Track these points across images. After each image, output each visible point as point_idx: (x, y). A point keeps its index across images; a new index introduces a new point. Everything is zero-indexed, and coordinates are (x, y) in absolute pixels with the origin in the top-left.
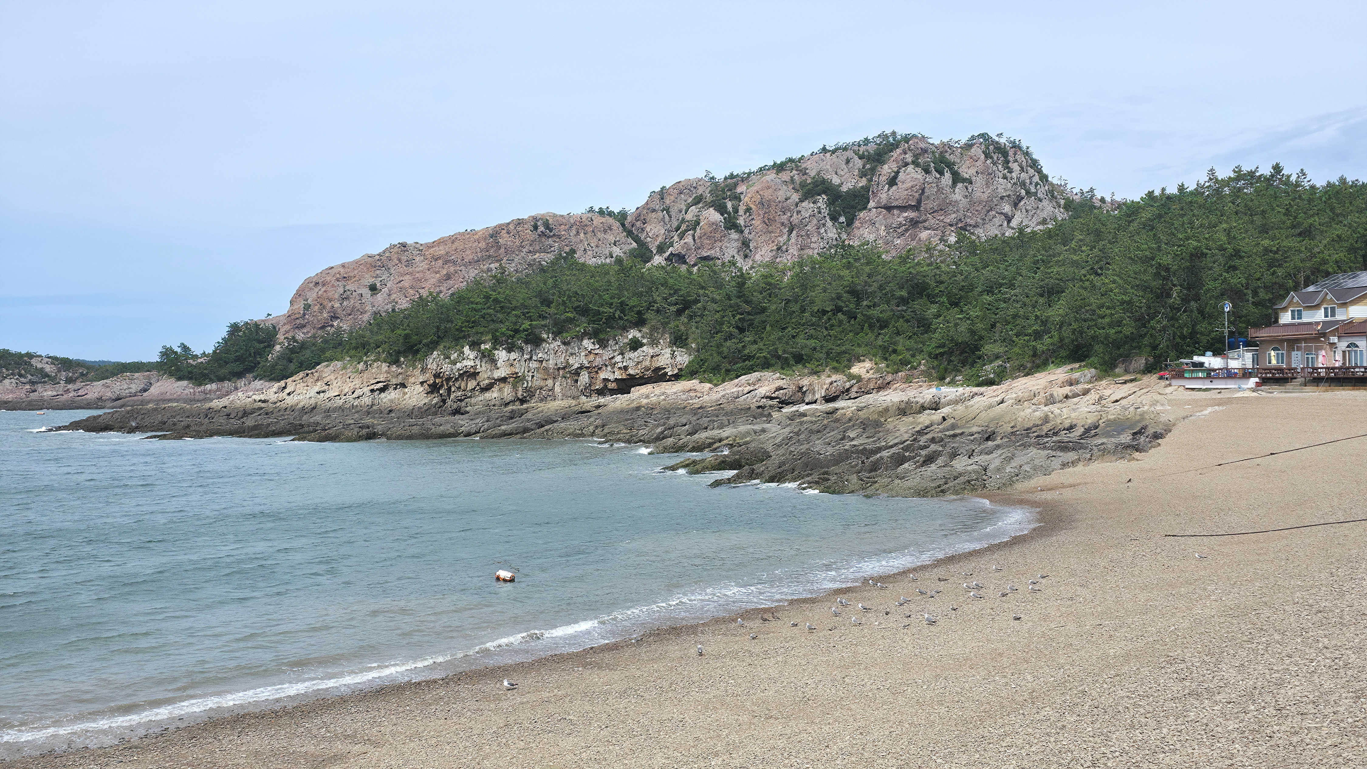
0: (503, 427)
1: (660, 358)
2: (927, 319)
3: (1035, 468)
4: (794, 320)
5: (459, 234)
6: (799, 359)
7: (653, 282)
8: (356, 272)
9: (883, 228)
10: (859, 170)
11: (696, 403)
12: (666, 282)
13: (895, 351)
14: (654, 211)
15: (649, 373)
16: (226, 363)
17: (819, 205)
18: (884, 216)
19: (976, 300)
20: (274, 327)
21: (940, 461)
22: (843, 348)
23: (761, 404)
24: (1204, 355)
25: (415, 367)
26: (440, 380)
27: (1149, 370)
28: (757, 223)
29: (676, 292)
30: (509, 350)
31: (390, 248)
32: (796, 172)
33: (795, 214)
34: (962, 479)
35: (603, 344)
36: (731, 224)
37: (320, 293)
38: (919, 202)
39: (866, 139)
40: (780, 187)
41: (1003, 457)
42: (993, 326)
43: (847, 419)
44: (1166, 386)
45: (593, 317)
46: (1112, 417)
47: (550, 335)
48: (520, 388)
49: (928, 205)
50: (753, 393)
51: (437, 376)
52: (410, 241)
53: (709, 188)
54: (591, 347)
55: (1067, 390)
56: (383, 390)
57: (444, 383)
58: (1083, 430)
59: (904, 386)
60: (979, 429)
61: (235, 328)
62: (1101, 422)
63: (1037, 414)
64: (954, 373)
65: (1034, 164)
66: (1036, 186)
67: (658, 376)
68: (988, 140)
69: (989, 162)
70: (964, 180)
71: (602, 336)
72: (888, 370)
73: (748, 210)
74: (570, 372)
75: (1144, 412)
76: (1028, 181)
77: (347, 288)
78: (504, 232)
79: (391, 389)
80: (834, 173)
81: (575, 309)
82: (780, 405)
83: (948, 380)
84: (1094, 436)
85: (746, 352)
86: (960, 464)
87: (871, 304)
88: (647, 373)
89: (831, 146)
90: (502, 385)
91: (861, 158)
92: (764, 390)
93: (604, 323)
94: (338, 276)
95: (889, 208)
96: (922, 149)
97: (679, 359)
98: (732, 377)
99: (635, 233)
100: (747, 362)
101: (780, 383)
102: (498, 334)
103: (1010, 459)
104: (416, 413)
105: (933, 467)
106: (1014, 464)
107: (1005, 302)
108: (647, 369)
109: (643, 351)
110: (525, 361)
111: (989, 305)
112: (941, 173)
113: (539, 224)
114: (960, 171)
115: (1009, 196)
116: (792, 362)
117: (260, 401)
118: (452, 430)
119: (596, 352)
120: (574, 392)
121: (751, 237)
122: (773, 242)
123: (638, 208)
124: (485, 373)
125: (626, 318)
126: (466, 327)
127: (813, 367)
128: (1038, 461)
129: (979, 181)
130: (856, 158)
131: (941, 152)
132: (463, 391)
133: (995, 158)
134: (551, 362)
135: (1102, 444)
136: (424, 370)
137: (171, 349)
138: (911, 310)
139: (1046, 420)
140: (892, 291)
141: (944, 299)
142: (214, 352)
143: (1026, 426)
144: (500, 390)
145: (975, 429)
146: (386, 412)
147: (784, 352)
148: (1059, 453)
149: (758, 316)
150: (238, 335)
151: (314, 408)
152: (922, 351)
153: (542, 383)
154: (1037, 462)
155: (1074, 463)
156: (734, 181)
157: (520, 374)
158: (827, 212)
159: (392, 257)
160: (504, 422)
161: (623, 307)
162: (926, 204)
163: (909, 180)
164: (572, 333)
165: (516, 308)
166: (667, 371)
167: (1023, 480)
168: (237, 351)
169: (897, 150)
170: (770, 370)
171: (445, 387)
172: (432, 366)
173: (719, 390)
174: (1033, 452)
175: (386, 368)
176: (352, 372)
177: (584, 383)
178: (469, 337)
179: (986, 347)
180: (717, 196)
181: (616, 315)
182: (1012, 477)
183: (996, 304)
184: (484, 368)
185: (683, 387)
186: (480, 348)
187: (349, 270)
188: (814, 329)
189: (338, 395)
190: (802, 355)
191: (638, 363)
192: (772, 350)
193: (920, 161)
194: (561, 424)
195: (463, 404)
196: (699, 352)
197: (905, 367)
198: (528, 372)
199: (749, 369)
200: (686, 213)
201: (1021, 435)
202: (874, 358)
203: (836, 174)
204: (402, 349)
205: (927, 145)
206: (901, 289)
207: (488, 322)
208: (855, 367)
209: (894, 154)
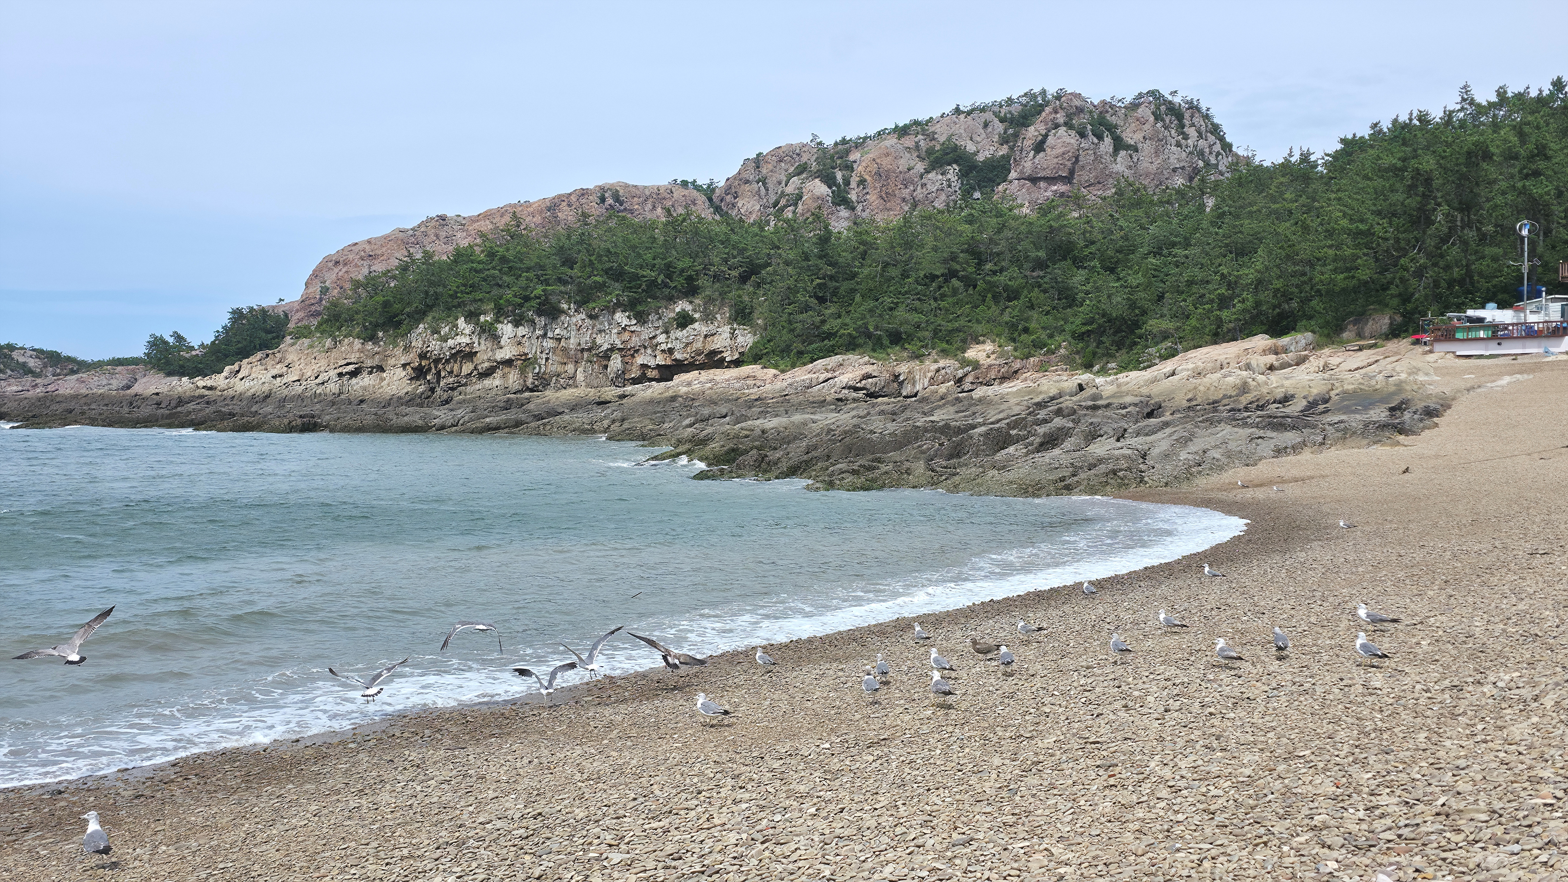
0: (488, 420)
1: (716, 338)
2: (1072, 289)
3: (1229, 455)
4: (892, 288)
5: (510, 205)
6: (897, 338)
7: (712, 240)
8: (384, 249)
9: (1027, 203)
10: (1000, 135)
11: (754, 393)
12: (728, 240)
13: (1026, 330)
14: (747, 182)
15: (701, 358)
16: (226, 356)
17: (949, 176)
18: (1028, 190)
19: (1140, 264)
20: (286, 315)
21: (1068, 444)
22: (957, 325)
23: (840, 396)
24: (1483, 307)
25: (396, 345)
26: (427, 362)
27: (1394, 333)
28: (872, 197)
29: (742, 251)
30: (517, 324)
31: (427, 221)
32: (922, 137)
33: (919, 188)
34: (1102, 468)
35: (641, 318)
36: (841, 199)
37: (340, 274)
38: (1072, 172)
39: (1010, 99)
40: (901, 154)
41: (1174, 437)
42: (1161, 298)
43: (938, 397)
44: (1426, 353)
45: (630, 282)
46: (1351, 387)
47: (572, 305)
48: (530, 374)
49: (1082, 176)
50: (831, 382)
51: (423, 356)
52: (450, 213)
53: (816, 155)
54: (625, 322)
55: (1271, 359)
56: (354, 374)
57: (432, 365)
58: (1305, 403)
59: (1037, 375)
60: (1136, 400)
61: (237, 315)
62: (1332, 393)
63: (1230, 380)
64: (1105, 359)
65: (1215, 130)
66: (1217, 156)
67: (714, 360)
68: (1159, 98)
69: (1159, 125)
70: (1128, 147)
71: (640, 308)
72: (1016, 354)
73: (862, 182)
74: (597, 355)
75: (1401, 382)
76: (1207, 150)
77: (373, 268)
78: (564, 204)
79: (365, 374)
80: (968, 138)
81: (606, 272)
82: (868, 399)
83: (1096, 368)
84: (1324, 412)
85: (826, 328)
86: (1099, 448)
87: (997, 268)
88: (699, 358)
89: (965, 106)
90: (507, 370)
91: (1002, 121)
92: (847, 377)
93: (643, 291)
94: (362, 253)
95: (1034, 180)
96: (1077, 108)
97: (740, 339)
98: (805, 361)
99: (725, 209)
100: (825, 342)
101: (869, 369)
102: (501, 301)
103: (1185, 441)
104: (394, 402)
105: (1056, 452)
106: (1192, 448)
107: (1177, 267)
108: (699, 353)
109: (694, 329)
110: (538, 338)
111: (1155, 270)
112: (1100, 138)
113: (607, 195)
114: (1124, 135)
115: (1183, 168)
116: (886, 342)
117: (204, 387)
118: (421, 423)
119: (633, 328)
120: (602, 379)
121: (864, 215)
123: (728, 179)
124: (485, 353)
125: (672, 285)
126: (462, 292)
127: (915, 349)
128: (1235, 444)
129: (1147, 148)
130: (996, 120)
131: (1101, 113)
132: (456, 376)
133: (1167, 121)
134: (572, 341)
135: (1341, 422)
136: (407, 349)
137: (161, 338)
138: (1050, 276)
139: (1244, 388)
140: (1026, 251)
141: (1096, 263)
142: (213, 343)
143: (1212, 398)
144: (504, 376)
145: (1128, 399)
146: (356, 402)
147: (877, 328)
148: (1269, 433)
149: (847, 282)
150: (242, 324)
151: (267, 397)
152: (1064, 330)
153: (560, 369)
154: (1232, 446)
155: (1296, 449)
156: (845, 147)
157: (530, 356)
158: (959, 185)
159: (429, 233)
160: (493, 414)
161: (669, 270)
162: (1080, 175)
163: (1060, 145)
164: (602, 303)
165: (528, 269)
166: (724, 355)
167: (1210, 472)
168: (239, 342)
169: (1048, 109)
170: (857, 352)
171: (433, 371)
172: (417, 344)
173: (786, 377)
174: (1225, 431)
175: (360, 346)
176: (319, 351)
177: (615, 369)
178: (465, 306)
179: (1150, 322)
180: (824, 165)
181: (659, 281)
182: (1190, 467)
183: (1165, 269)
184: (483, 347)
185: (742, 374)
186: (479, 320)
187: (376, 247)
188: (919, 299)
189: (299, 380)
190: (901, 333)
191: (687, 345)
192: (860, 326)
193: (1074, 122)
194: (566, 417)
195: (456, 393)
196: (766, 329)
197: (1038, 351)
198: (541, 353)
199: (829, 352)
200: (786, 186)
201: (1200, 410)
202: (997, 339)
203: (971, 140)
204: (381, 321)
205: (1084, 103)
206: (1037, 249)
207: (491, 287)
208: (971, 350)
209: (1044, 114)
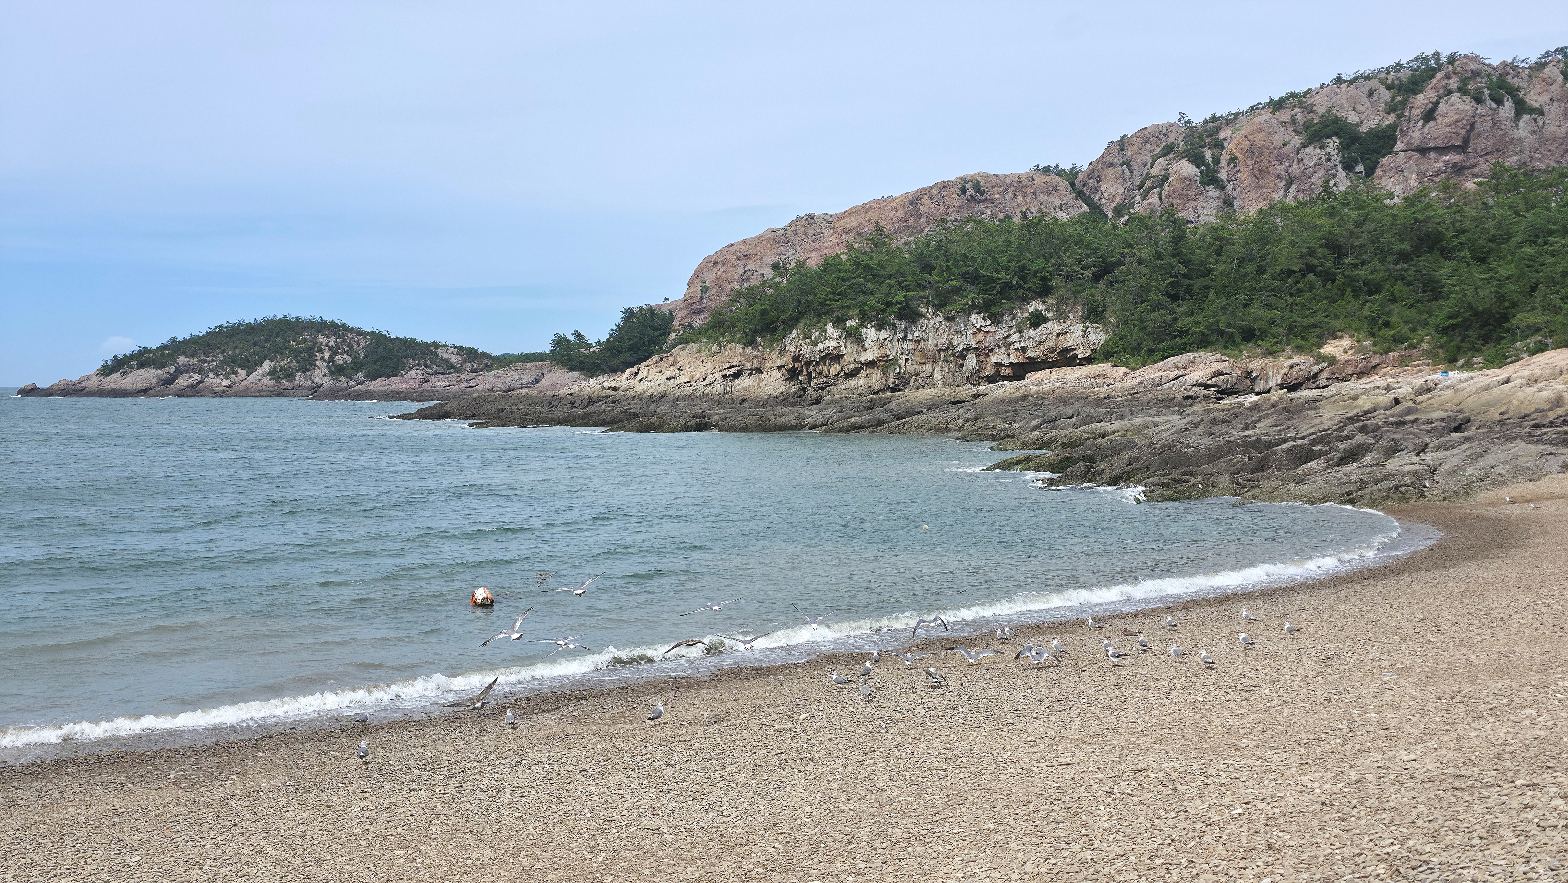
0: (853, 419)
1: (1068, 336)
2: (1438, 282)
3: (1515, 471)
4: (1247, 285)
5: (874, 201)
6: (1249, 335)
7: (1065, 241)
8: (758, 249)
9: (1414, 176)
10: (1386, 103)
11: (1104, 391)
13: (1387, 324)
14: (1111, 165)
15: (1054, 356)
16: (620, 352)
17: (1328, 150)
18: (1416, 161)
19: (1513, 254)
20: (671, 313)
22: (1313, 320)
23: (1190, 393)
25: (772, 349)
26: (800, 364)
28: (1244, 176)
30: (880, 328)
31: (797, 221)
32: (1299, 110)
33: (1295, 163)
35: (996, 319)
36: (1210, 178)
37: (719, 273)
38: (1466, 141)
39: (1398, 64)
40: (1276, 129)
41: (1468, 453)
42: (1533, 289)
45: (985, 285)
47: (930, 309)
48: (892, 374)
49: (1478, 144)
50: (1181, 379)
51: (796, 359)
52: (818, 212)
53: (1184, 135)
54: (980, 323)
56: (736, 376)
57: (804, 367)
59: (1396, 370)
61: (629, 314)
63: (1545, 394)
64: (1470, 354)
67: (1066, 358)
70: (1532, 110)
71: (995, 310)
72: (1375, 349)
73: (1233, 160)
74: (954, 355)
77: (748, 267)
78: (926, 197)
79: (745, 376)
80: (1351, 109)
81: (963, 276)
82: (1219, 396)
83: (1461, 362)
85: (1178, 325)
87: (1357, 262)
88: (1052, 356)
89: (1348, 73)
90: (870, 370)
91: (1389, 88)
92: (1197, 375)
93: (998, 292)
94: (738, 254)
95: (1423, 151)
96: (1472, 71)
97: (1092, 337)
98: (1156, 358)
99: (1087, 193)
100: (1177, 339)
101: (1220, 366)
102: (866, 308)
103: (1475, 457)
104: (771, 402)
105: (1352, 467)
106: (1482, 464)
107: (1553, 256)
108: (1052, 350)
109: (1047, 328)
110: (898, 340)
111: (1529, 260)
112: (1499, 102)
113: (968, 186)
114: (1527, 99)
116: (1238, 339)
117: (609, 388)
118: (795, 422)
119: (987, 329)
120: (958, 378)
121: (1235, 194)
122: (1265, 199)
123: (1091, 164)
124: (851, 355)
125: (1026, 286)
126: (830, 300)
127: (1268, 345)
128: (1524, 460)
129: (1554, 111)
130: (1382, 89)
131: (1501, 75)
132: (825, 377)
134: (930, 342)
136: (782, 353)
137: (564, 336)
138: (1414, 269)
139: (1557, 403)
140: (1390, 243)
141: (1465, 253)
142: (608, 340)
143: (1524, 412)
144: (868, 376)
146: (738, 401)
147: (1229, 325)
148: (1561, 450)
149: (1199, 280)
150: (633, 322)
151: (663, 397)
152: (1427, 324)
153: (919, 369)
154: (1522, 462)
156: (1215, 123)
157: (891, 357)
158: (1339, 159)
159: (799, 231)
160: (858, 413)
161: (1023, 272)
162: (1475, 144)
163: (1452, 113)
164: (958, 306)
165: (890, 276)
166: (1077, 352)
167: (1491, 487)
168: (630, 339)
169: (1439, 75)
170: (1208, 350)
171: (805, 372)
172: (791, 348)
173: (1136, 375)
174: (1519, 447)
175: (741, 350)
176: (706, 355)
177: (970, 368)
178: (833, 312)
179: (1519, 316)
180: (1192, 144)
181: (1014, 283)
182: (1473, 482)
183: (1540, 259)
184: (849, 350)
185: (1092, 372)
186: (845, 325)
187: (750, 247)
188: (1275, 295)
189: (689, 382)
190: (1254, 330)
191: (1040, 343)
192: (1212, 324)
193: (1469, 87)
194: (924, 417)
195: (825, 392)
196: (1118, 327)
197: (1400, 345)
198: (902, 354)
199: (1180, 349)
200: (1152, 167)
201: (1510, 423)
202: (1356, 334)
203: (1354, 109)
204: (759, 328)
205: (1481, 66)
206: (1402, 241)
207: (857, 293)
208: (1328, 345)
209: (1434, 81)
